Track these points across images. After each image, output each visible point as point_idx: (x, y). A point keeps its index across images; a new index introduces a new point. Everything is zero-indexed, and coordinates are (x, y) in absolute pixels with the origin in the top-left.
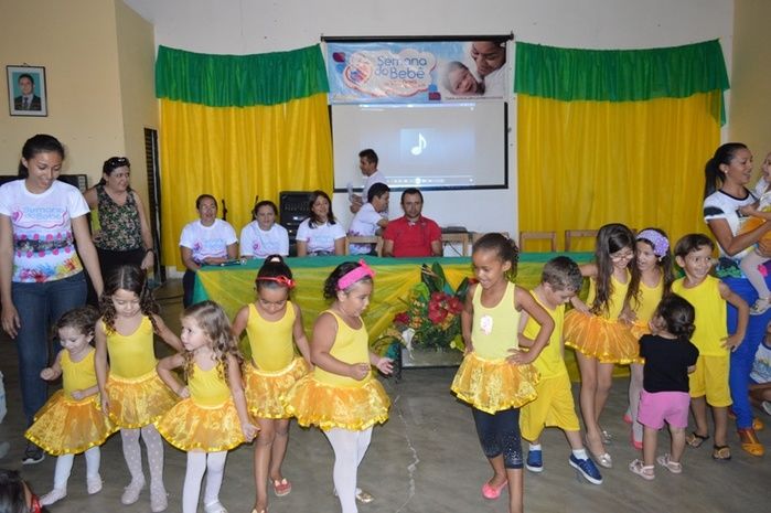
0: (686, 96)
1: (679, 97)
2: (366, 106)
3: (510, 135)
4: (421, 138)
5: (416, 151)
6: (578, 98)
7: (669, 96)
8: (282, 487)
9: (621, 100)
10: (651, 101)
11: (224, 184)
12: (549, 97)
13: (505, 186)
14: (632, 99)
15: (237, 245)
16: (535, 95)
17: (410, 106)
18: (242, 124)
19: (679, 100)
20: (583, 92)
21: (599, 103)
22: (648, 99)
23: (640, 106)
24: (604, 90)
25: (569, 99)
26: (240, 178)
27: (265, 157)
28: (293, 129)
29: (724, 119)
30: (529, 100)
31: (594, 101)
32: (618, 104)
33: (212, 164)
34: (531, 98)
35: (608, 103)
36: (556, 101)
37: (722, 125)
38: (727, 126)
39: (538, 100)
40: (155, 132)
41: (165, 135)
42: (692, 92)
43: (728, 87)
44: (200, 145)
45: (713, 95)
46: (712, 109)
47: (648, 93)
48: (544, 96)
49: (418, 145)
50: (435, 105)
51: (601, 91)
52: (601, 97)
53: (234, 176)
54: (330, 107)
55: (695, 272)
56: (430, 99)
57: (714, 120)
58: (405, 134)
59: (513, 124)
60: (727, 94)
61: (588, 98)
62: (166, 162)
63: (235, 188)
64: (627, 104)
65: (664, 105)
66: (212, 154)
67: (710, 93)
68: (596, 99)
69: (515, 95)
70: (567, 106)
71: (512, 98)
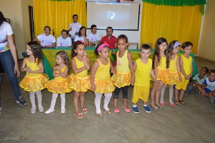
0: (193, 5)
1: (191, 6)
2: (97, 3)
3: (140, 14)
4: (114, 14)
5: (112, 18)
6: (161, 4)
7: (188, 5)
8: (85, 111)
9: (174, 5)
10: (183, 6)
11: (53, 24)
12: (153, 3)
13: (138, 30)
14: (177, 5)
15: (56, 43)
16: (149, 2)
17: (111, 4)
18: (59, 6)
19: (191, 7)
20: (163, 2)
21: (167, 6)
22: (182, 6)
23: (179, 8)
24: (169, 2)
25: (159, 4)
26: (58, 24)
27: (66, 17)
28: (75, 9)
29: (203, 13)
30: (146, 4)
31: (166, 6)
32: (173, 7)
33: (50, 18)
34: (147, 4)
35: (170, 7)
36: (155, 5)
37: (202, 15)
38: (204, 15)
39: (149, 4)
40: (32, 7)
41: (35, 9)
42: (195, 4)
43: (206, 4)
44: (46, 12)
45: (201, 5)
46: (200, 10)
47: (182, 4)
48: (151, 3)
49: (112, 16)
50: (118, 4)
51: (168, 2)
52: (168, 4)
53: (57, 23)
54: (86, 2)
55: (186, 53)
56: (117, 2)
57: (200, 13)
58: (109, 12)
59: (141, 11)
60: (205, 6)
61: (164, 4)
62: (36, 17)
63: (57, 26)
64: (176, 7)
65: (186, 8)
66: (50, 15)
67: (200, 5)
68: (167, 5)
69: (143, 2)
70: (158, 6)
71: (142, 3)
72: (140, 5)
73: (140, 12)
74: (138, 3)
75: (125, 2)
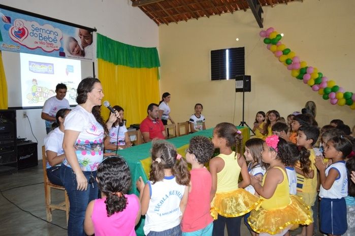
6: (120, 64)
12: (111, 62)
14: (137, 67)
16: (106, 60)
24: (128, 62)
25: (117, 64)
29: (159, 78)
36: (113, 64)
38: (159, 81)
43: (160, 66)
46: (156, 74)
50: (62, 59)
56: (60, 55)
60: (159, 69)
61: (123, 64)
70: (116, 67)
71: (96, 60)
72: (93, 63)
73: (95, 74)
74: (91, 60)
75: (72, 56)
